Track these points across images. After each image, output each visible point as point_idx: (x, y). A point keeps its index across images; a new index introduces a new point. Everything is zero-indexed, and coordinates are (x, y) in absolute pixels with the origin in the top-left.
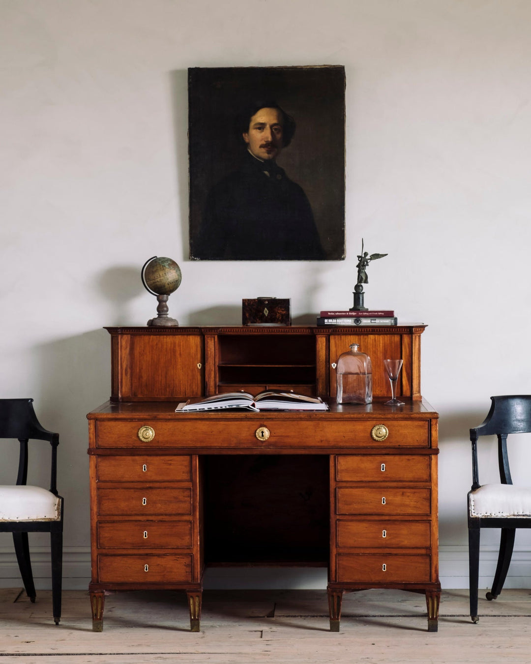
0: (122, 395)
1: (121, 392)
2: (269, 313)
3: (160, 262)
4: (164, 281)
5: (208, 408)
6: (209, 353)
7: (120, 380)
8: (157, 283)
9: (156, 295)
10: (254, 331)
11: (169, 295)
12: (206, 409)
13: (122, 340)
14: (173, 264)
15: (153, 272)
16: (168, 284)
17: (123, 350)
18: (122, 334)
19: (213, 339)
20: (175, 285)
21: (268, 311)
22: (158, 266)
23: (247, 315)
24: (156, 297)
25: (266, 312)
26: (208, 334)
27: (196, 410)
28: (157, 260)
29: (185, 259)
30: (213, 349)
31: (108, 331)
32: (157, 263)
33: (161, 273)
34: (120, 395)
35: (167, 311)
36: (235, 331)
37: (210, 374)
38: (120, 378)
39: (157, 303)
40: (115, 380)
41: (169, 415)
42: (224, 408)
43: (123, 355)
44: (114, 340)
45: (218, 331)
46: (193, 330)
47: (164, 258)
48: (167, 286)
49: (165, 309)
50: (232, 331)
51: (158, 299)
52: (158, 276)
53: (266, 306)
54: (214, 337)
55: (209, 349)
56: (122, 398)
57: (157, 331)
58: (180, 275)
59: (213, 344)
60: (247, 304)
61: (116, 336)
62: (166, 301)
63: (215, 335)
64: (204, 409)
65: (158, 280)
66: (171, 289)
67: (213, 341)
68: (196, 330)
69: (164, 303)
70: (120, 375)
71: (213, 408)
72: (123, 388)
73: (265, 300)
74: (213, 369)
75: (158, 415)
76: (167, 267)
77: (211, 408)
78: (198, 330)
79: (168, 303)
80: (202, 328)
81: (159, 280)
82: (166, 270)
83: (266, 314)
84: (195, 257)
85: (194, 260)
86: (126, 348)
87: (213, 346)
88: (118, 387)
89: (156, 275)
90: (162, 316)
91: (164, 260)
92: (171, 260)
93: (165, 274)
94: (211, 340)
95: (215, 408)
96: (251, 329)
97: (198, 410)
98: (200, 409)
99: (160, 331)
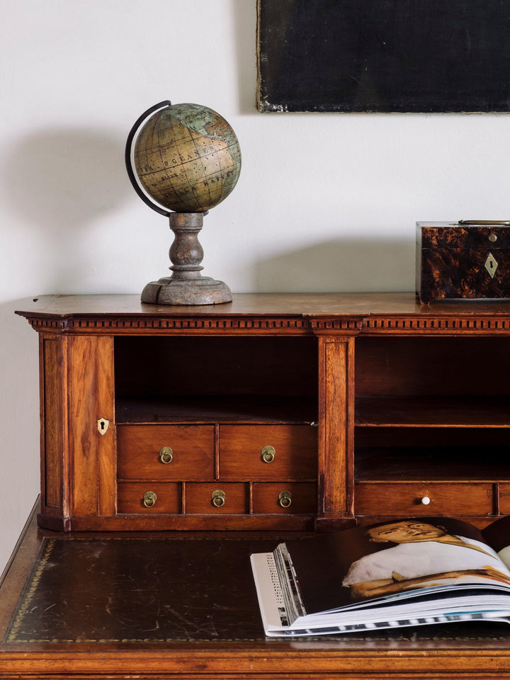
0: (72, 511)
1: (71, 502)
2: (499, 268)
3: (182, 117)
4: (193, 176)
5: (378, 625)
6: (331, 388)
7: (66, 470)
8: (174, 181)
9: (168, 215)
10: (464, 324)
11: (204, 212)
12: (371, 627)
13: (72, 350)
14: (219, 124)
15: (162, 149)
16: (206, 184)
17: (75, 381)
18: (73, 333)
19: (342, 347)
20: (223, 185)
21: (496, 264)
22: (176, 130)
23: (436, 273)
24: (167, 219)
25: (491, 265)
26: (327, 335)
27: (337, 629)
28: (172, 113)
29: (244, 109)
30: (344, 377)
31: (32, 322)
32: (174, 123)
33: (186, 151)
34: (66, 514)
35: (200, 260)
36: (407, 324)
37: (332, 452)
38: (66, 462)
39: (171, 237)
40: (51, 465)
41: (251, 659)
42: (430, 621)
43: (76, 397)
44: (47, 350)
45: (360, 326)
46: (285, 322)
47: (191, 106)
48: (201, 189)
49: (194, 253)
50: (400, 325)
51: (173, 226)
52: (177, 158)
53: (492, 248)
54: (347, 345)
55: (330, 379)
56: (74, 520)
57: (178, 325)
58: (237, 158)
59: (343, 362)
60: (435, 242)
61: (56, 339)
62: (195, 232)
63: (349, 336)
64: (363, 626)
65: (178, 170)
66: (213, 196)
67: (342, 354)
68: (292, 322)
69: (191, 238)
70: (66, 454)
71: (394, 625)
72: (76, 491)
73: (489, 231)
74: (343, 438)
75: (213, 659)
76: (203, 132)
77: (386, 624)
78: (299, 323)
79: (202, 237)
80: (312, 317)
81: (178, 173)
82: (201, 142)
83: (492, 272)
84: (272, 102)
85: (271, 111)
86: (85, 375)
87: (343, 370)
88: (62, 490)
89: (171, 155)
90: (186, 274)
91: (193, 112)
92: (211, 113)
93: (197, 153)
94: (337, 351)
95: (401, 622)
96: (457, 320)
97: (343, 630)
98: (348, 627)
99: (185, 324)
